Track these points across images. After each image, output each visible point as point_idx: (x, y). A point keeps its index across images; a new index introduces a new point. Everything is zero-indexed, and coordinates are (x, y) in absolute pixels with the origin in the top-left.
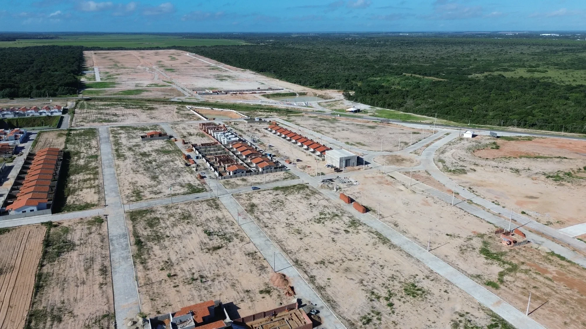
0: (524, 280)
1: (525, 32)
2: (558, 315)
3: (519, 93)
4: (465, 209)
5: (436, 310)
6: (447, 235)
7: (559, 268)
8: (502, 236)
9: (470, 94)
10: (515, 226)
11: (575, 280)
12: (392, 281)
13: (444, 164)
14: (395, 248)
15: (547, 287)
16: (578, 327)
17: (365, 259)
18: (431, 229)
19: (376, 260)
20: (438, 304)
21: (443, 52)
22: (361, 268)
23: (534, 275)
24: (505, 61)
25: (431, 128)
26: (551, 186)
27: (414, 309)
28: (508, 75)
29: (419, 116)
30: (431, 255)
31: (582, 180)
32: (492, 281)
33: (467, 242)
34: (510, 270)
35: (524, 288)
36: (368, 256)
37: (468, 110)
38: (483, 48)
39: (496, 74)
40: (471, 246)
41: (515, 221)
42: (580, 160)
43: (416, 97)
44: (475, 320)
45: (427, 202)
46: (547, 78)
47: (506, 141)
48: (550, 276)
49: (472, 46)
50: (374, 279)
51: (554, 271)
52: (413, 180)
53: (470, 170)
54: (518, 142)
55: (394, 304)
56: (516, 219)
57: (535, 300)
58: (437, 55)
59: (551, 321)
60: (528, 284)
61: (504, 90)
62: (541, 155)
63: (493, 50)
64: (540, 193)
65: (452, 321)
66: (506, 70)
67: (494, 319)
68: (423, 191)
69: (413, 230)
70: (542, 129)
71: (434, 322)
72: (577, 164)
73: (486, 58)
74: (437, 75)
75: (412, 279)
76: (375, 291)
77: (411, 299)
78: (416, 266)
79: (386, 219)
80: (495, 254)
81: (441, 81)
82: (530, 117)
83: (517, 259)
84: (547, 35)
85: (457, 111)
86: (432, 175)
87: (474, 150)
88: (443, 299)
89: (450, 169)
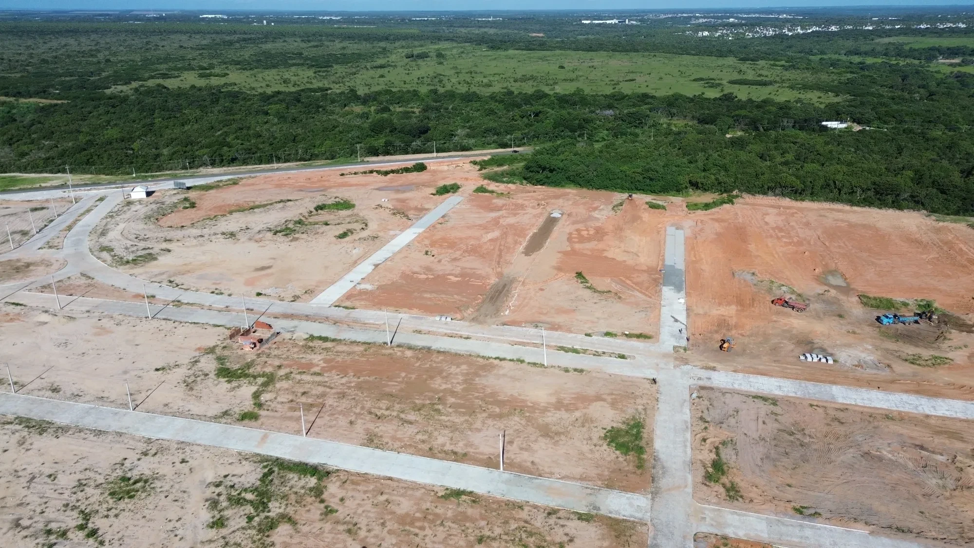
0: (287, 389)
1: (175, 12)
2: (341, 417)
3: (198, 112)
4: (172, 318)
5: (176, 498)
6: (157, 370)
7: (325, 354)
8: (240, 340)
9: (118, 122)
10: (254, 317)
11: (346, 361)
12: (82, 491)
13: (113, 253)
14: (66, 432)
15: (318, 385)
16: (365, 419)
17: (10, 478)
18: (125, 372)
19: (36, 471)
20: (177, 486)
21: (43, 48)
22: (6, 500)
23: (298, 377)
24: (159, 61)
25: (66, 195)
26: (282, 246)
27: (139, 516)
28: (171, 84)
29: (33, 175)
30: (140, 414)
31: (317, 226)
32: (246, 411)
33: (193, 369)
34: (265, 385)
35: (292, 401)
36: (16, 471)
37: (125, 151)
38: (114, 40)
39: (151, 83)
40: (200, 373)
41: (252, 310)
42: (308, 200)
43: (14, 140)
44: (240, 479)
45: (102, 328)
46: (231, 85)
47: (203, 192)
48: (317, 369)
49: (93, 36)
50: (44, 506)
51: (319, 361)
52: (62, 297)
53: (162, 252)
54: (220, 190)
55: (98, 529)
56: (251, 307)
57: (309, 410)
58: (31, 56)
59: (334, 429)
60: (293, 392)
61: (173, 111)
62: (257, 203)
63: (133, 42)
64: (272, 258)
65: (207, 500)
66: (165, 76)
67: (265, 464)
68: (88, 311)
69: (93, 386)
70: (247, 164)
71: (180, 519)
72: (305, 205)
73: (126, 58)
74: (43, 93)
75: (118, 471)
76: (53, 526)
77: (127, 503)
78: (118, 446)
79: (30, 387)
80: (239, 369)
81: (56, 105)
82: (225, 148)
83: (270, 365)
84: (210, 16)
85: (105, 156)
86: (96, 278)
87: (157, 215)
88: (182, 476)
89: (125, 259)
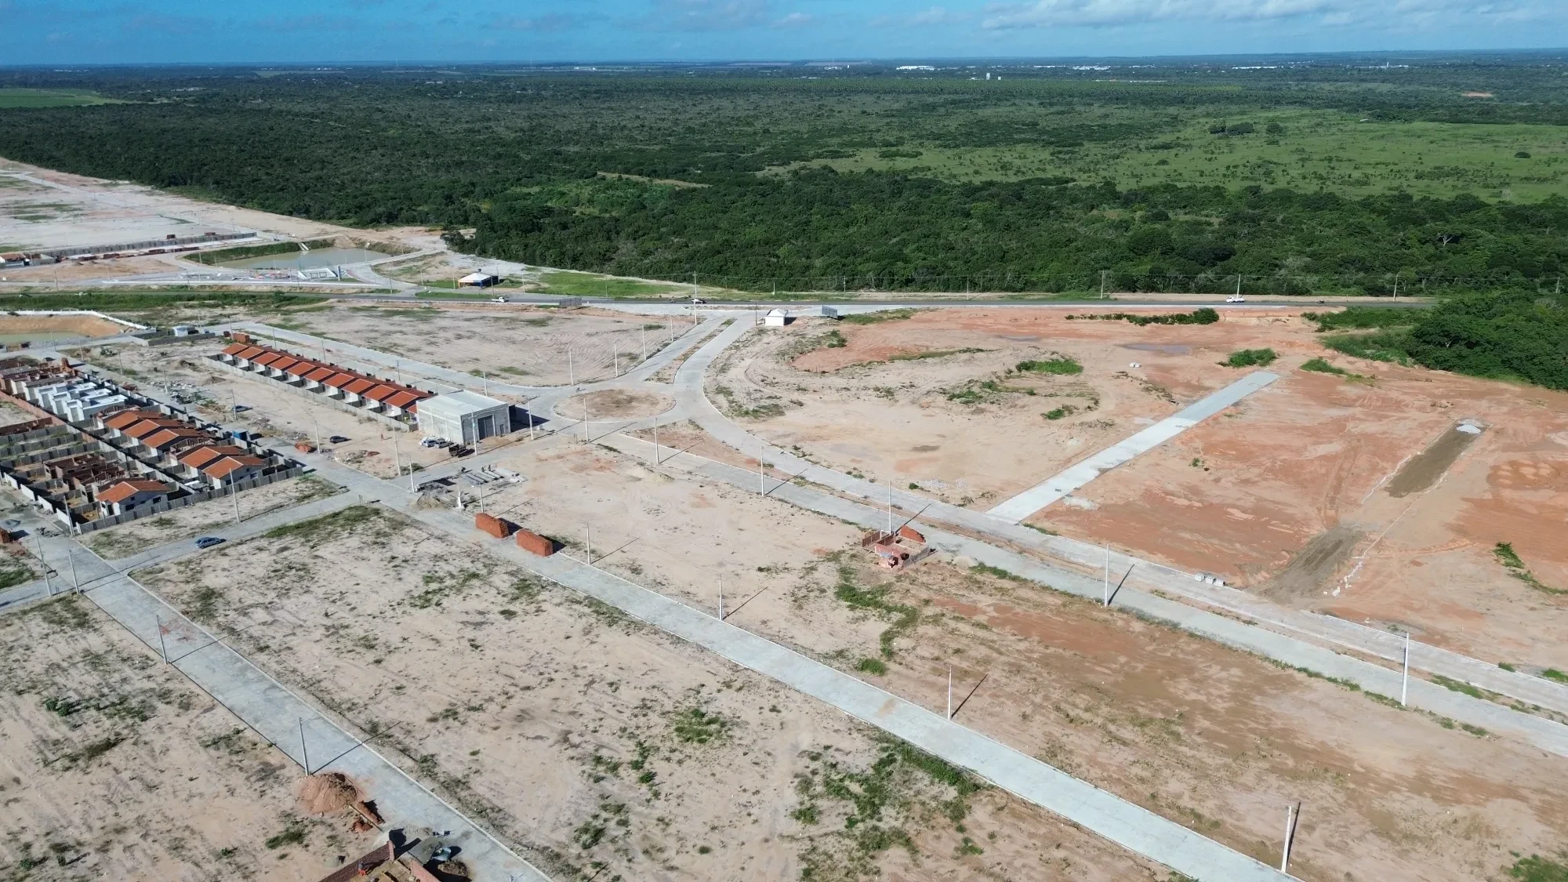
0: (933, 639)
1: (865, 63)
2: (1009, 703)
3: (871, 208)
4: (791, 501)
5: (756, 760)
6: (760, 570)
7: (998, 597)
8: (877, 549)
9: (766, 218)
10: (901, 520)
11: (1031, 616)
12: (645, 715)
13: (731, 398)
14: (639, 630)
15: (981, 644)
16: (1048, 718)
17: (568, 675)
18: (721, 565)
19: (597, 673)
20: (760, 743)
21: (693, 112)
22: (559, 702)
23: (953, 624)
24: (832, 132)
25: (688, 312)
26: (957, 419)
27: (707, 771)
28: (841, 166)
29: (654, 282)
30: (729, 627)
31: (1016, 394)
32: (869, 657)
33: (807, 578)
34: (902, 624)
35: (937, 659)
36: (575, 667)
37: (767, 258)
38: (779, 102)
39: (816, 164)
40: (816, 586)
41: (900, 508)
42: (1009, 352)
43: (640, 233)
44: (846, 758)
45: (702, 497)
46: (923, 169)
47: (858, 326)
48: (982, 619)
49: (754, 97)
50: (598, 723)
51: (989, 606)
52: (663, 447)
53: (791, 405)
54: (882, 325)
55: (655, 774)
56: (899, 504)
57: (961, 680)
58: (676, 122)
59: (998, 719)
60: (942, 646)
61: (837, 205)
62: (932, 350)
63: (802, 106)
64: (939, 436)
65: (796, 776)
66: (835, 155)
67: (885, 745)
68: (690, 473)
69: (680, 575)
70: (928, 290)
71: (757, 792)
72: (1004, 360)
73: (789, 127)
74: (682, 173)
75: (691, 699)
76: (604, 753)
77: (695, 748)
78: (696, 664)
79: (608, 560)
80: (869, 593)
81: (694, 190)
82: (900, 264)
83: (913, 596)
84: (910, 68)
85: (743, 263)
86: (706, 429)
87: (792, 354)
88: (770, 730)
89: (744, 408)
